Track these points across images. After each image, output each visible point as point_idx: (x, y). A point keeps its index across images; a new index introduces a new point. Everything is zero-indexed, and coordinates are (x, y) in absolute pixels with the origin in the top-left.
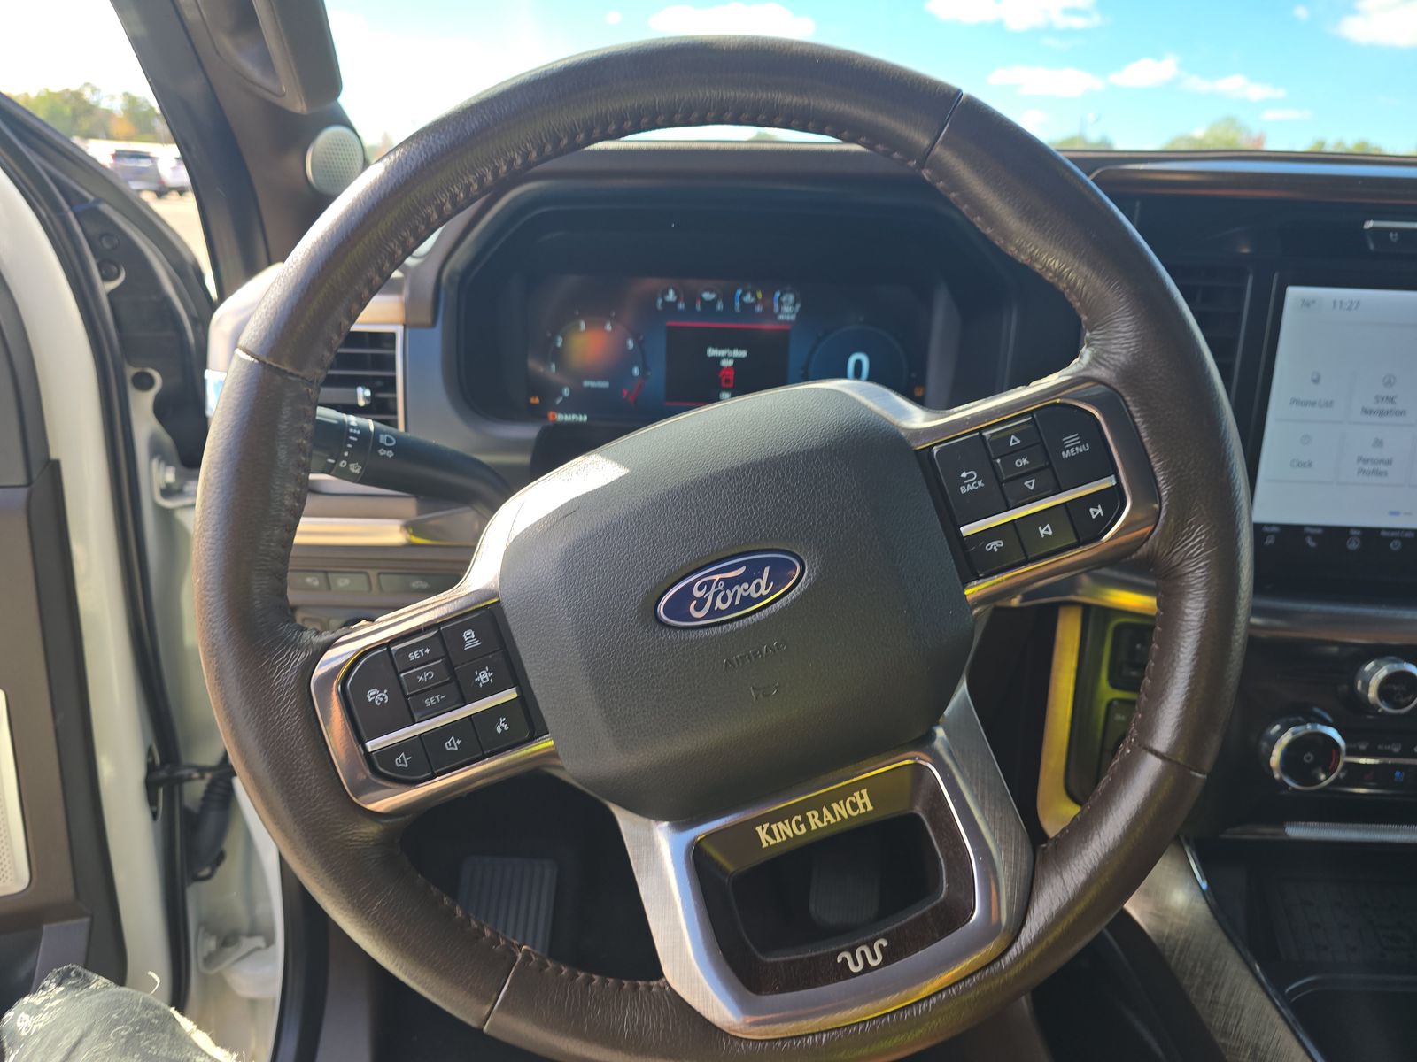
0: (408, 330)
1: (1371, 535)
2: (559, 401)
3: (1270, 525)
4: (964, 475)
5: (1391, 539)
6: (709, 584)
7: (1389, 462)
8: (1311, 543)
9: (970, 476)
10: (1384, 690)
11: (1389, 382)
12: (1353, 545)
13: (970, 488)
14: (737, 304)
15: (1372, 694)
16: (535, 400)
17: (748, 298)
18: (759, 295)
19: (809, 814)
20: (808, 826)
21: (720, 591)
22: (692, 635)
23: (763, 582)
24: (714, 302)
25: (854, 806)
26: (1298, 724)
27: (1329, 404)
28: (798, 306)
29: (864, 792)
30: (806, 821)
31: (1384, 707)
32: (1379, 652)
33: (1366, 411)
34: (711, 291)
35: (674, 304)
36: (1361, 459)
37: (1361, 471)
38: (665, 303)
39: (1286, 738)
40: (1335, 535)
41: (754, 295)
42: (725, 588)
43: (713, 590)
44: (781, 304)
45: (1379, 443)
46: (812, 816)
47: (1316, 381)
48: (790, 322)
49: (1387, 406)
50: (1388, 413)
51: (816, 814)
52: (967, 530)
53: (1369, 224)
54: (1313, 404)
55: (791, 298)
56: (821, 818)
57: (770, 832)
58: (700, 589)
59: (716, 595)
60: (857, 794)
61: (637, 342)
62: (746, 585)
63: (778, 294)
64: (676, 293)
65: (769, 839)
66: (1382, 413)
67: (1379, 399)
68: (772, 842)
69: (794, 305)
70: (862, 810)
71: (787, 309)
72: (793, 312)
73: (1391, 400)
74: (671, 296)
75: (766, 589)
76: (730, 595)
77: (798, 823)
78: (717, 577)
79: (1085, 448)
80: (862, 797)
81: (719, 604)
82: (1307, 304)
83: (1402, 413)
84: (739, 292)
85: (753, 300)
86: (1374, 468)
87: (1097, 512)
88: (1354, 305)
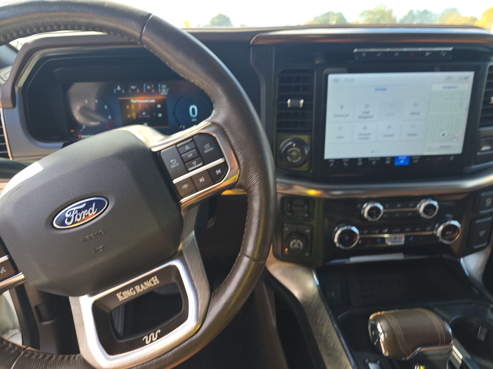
0: (4, 110)
1: (365, 160)
2: (82, 130)
3: (331, 159)
4: (172, 161)
5: (372, 161)
6: (72, 211)
7: (369, 134)
8: (346, 164)
9: (173, 162)
10: (370, 212)
11: (367, 106)
12: (360, 164)
13: (174, 166)
14: (145, 90)
15: (366, 215)
16: (72, 131)
17: (148, 87)
18: (153, 86)
19: (136, 287)
20: (136, 291)
21: (76, 214)
22: (66, 231)
23: (93, 209)
24: (135, 90)
25: (152, 282)
26: (343, 226)
27: (347, 116)
28: (168, 90)
29: (155, 277)
30: (135, 289)
31: (370, 219)
32: (368, 200)
33: (360, 117)
34: (134, 85)
35: (120, 91)
36: (360, 134)
37: (360, 138)
38: (117, 91)
39: (339, 232)
40: (353, 161)
41: (150, 86)
42: (78, 212)
43: (73, 214)
44: (161, 89)
45: (365, 128)
46: (137, 288)
47: (342, 108)
48: (165, 96)
49: (366, 115)
50: (368, 117)
51: (139, 287)
52: (175, 181)
53: (355, 50)
54: (342, 116)
55: (165, 86)
56: (140, 288)
57: (122, 295)
58: (69, 213)
59: (75, 215)
60: (153, 278)
61: (108, 106)
62: (86, 211)
63: (159, 85)
64: (121, 87)
65: (122, 297)
66: (365, 118)
67: (364, 113)
68: (123, 299)
69: (166, 89)
70: (155, 284)
71: (164, 90)
72: (166, 92)
73: (368, 113)
74: (119, 88)
75: (95, 211)
76: (80, 215)
77: (132, 291)
78: (75, 209)
79: (212, 149)
80: (155, 279)
81: (76, 219)
82: (336, 81)
83: (372, 117)
84: (145, 85)
85: (150, 88)
86: (365, 137)
87: (218, 172)
88: (352, 80)
